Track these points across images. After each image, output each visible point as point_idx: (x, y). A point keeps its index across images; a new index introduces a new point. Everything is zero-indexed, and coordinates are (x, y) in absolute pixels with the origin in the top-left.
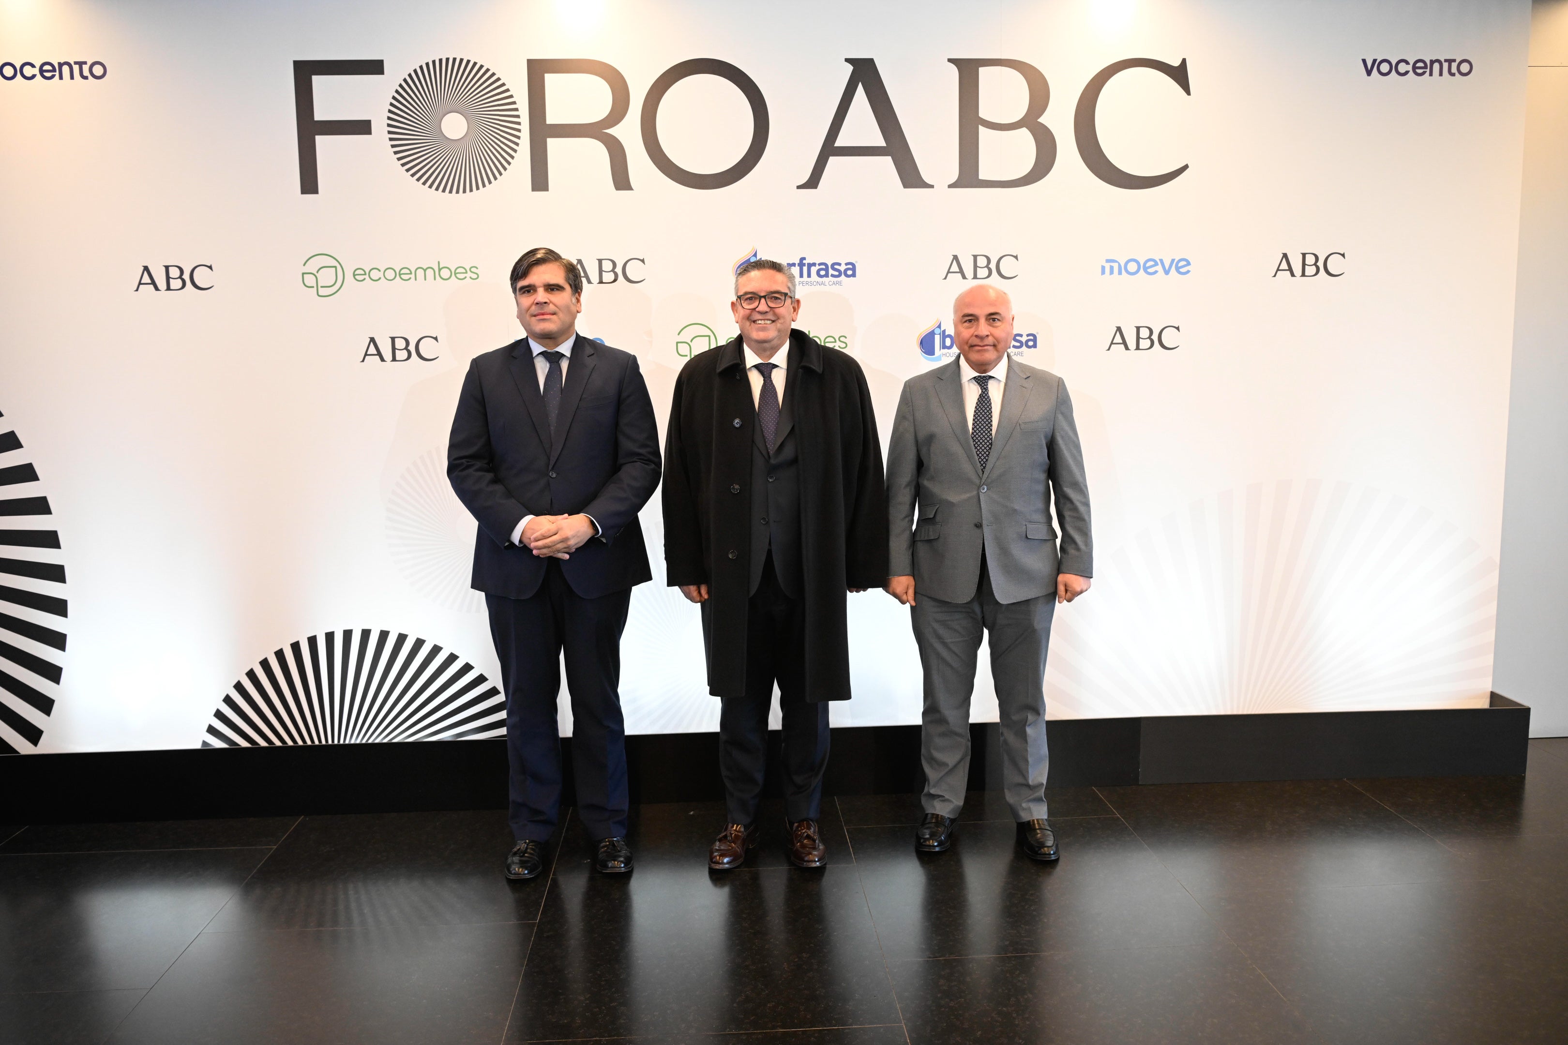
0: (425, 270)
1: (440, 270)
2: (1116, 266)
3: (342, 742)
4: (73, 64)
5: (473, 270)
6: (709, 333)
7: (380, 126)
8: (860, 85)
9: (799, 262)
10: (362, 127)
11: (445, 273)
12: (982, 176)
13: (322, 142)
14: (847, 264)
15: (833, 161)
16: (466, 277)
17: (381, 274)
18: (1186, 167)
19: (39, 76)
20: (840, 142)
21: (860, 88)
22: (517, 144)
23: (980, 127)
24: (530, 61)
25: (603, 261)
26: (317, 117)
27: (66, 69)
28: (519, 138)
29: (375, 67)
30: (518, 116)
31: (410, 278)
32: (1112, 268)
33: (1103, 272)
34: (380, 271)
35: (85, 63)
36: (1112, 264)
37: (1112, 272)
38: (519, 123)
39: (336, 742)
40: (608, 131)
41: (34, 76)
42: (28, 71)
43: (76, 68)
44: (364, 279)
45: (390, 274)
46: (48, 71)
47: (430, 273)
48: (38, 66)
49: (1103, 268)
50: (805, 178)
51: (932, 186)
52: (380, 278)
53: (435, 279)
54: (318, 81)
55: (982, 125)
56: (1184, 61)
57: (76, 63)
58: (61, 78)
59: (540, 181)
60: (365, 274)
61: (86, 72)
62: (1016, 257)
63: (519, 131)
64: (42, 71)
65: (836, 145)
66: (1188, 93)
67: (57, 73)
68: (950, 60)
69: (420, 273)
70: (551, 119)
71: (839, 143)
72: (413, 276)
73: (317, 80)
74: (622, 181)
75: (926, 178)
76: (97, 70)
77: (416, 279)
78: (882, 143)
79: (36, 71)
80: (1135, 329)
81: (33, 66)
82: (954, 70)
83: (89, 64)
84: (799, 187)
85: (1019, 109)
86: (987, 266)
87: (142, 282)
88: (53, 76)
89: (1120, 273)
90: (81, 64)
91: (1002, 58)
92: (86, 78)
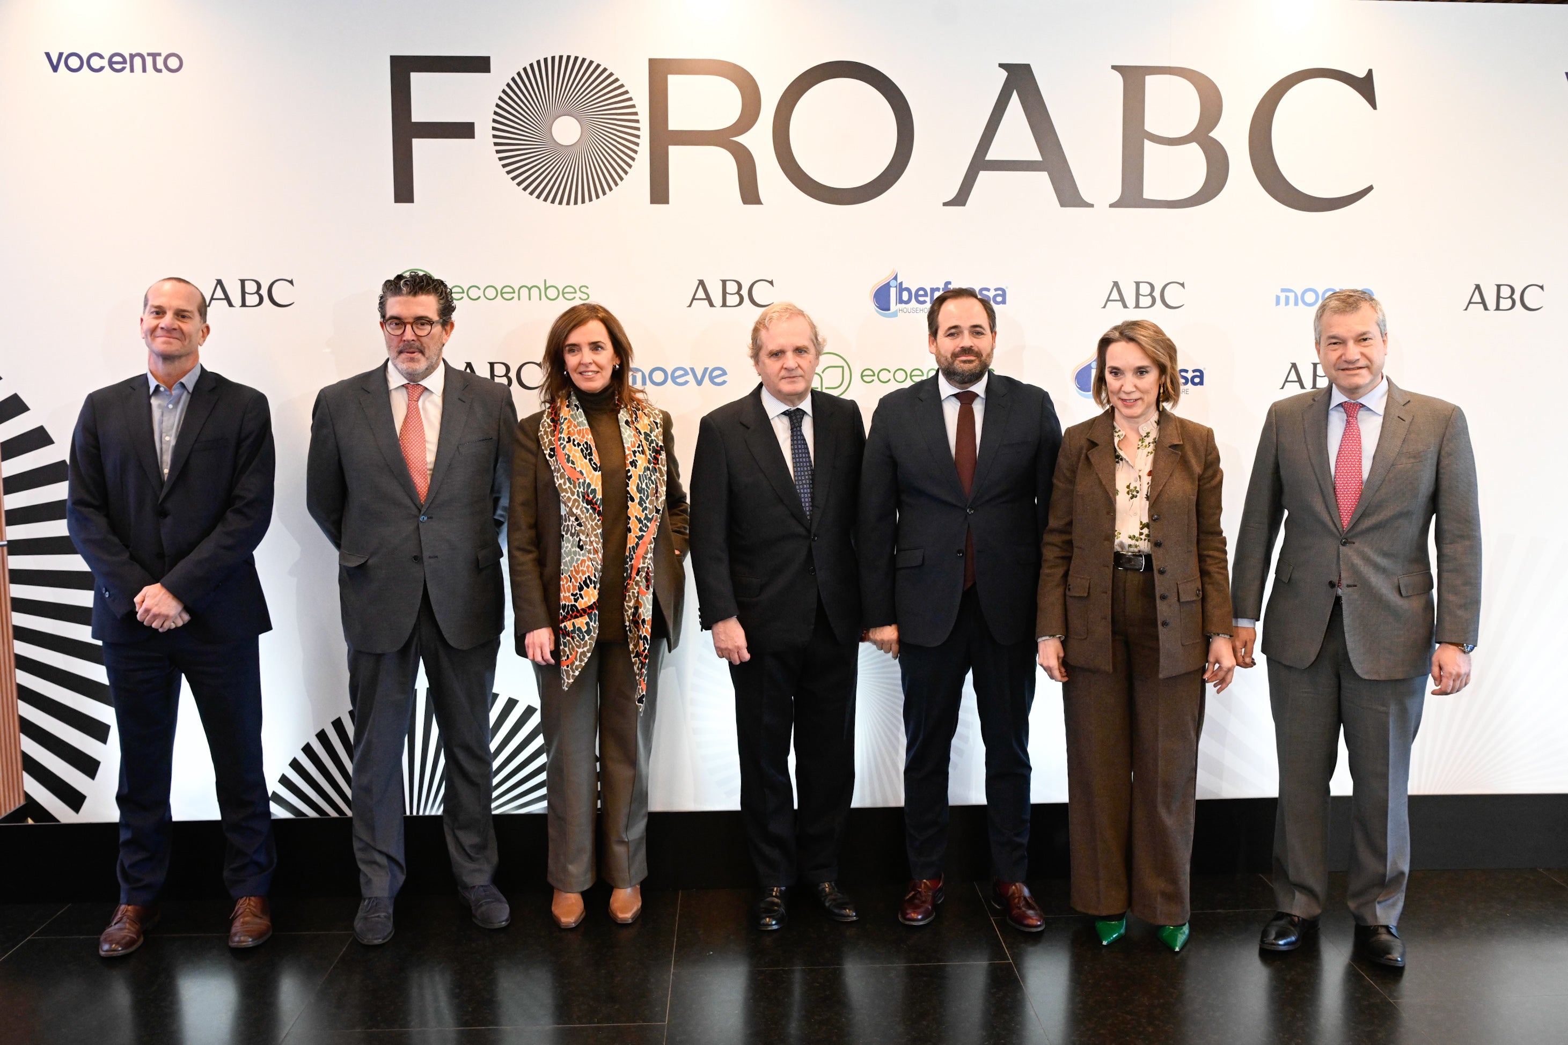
0: (530, 289)
1: (546, 289)
2: (1291, 295)
3: (421, 813)
4: (145, 55)
5: (583, 289)
6: (843, 363)
7: (484, 130)
8: (1015, 94)
9: (943, 287)
10: (465, 130)
11: (552, 293)
12: (1146, 196)
13: (420, 146)
14: (996, 290)
15: (983, 176)
16: (574, 298)
17: (480, 293)
18: (1370, 188)
19: (107, 68)
20: (991, 156)
21: (1015, 97)
22: (636, 152)
23: (1146, 142)
24: (651, 61)
25: (727, 282)
26: (415, 119)
27: (137, 61)
28: (637, 144)
29: (480, 64)
30: (637, 121)
31: (513, 298)
32: (1287, 298)
33: (1278, 303)
34: (479, 289)
35: (159, 55)
36: (1288, 294)
37: (1287, 303)
38: (638, 129)
39: (415, 813)
40: (737, 139)
41: (102, 68)
42: (95, 62)
43: (149, 60)
44: (462, 298)
45: (491, 293)
46: (118, 63)
47: (535, 292)
48: (107, 57)
49: (1278, 298)
50: (952, 194)
51: (1092, 206)
52: (479, 297)
53: (540, 299)
54: (417, 80)
55: (1147, 139)
56: (1370, 71)
57: (149, 54)
58: (132, 70)
59: (659, 193)
60: (463, 292)
61: (160, 65)
62: (1182, 285)
63: (638, 137)
64: (111, 63)
65: (988, 158)
66: (1374, 106)
67: (128, 66)
68: (1114, 67)
69: (524, 292)
70: (673, 125)
71: (989, 157)
72: (516, 295)
73: (415, 77)
74: (750, 194)
75: (1086, 196)
76: (173, 62)
77: (519, 299)
78: (1037, 156)
79: (105, 63)
80: (1312, 366)
81: (101, 57)
82: (1118, 78)
83: (163, 56)
84: (945, 204)
85: (1189, 121)
86: (1151, 294)
87: (214, 297)
88: (123, 69)
89: (1296, 304)
90: (154, 56)
91: (1171, 66)
92: (160, 71)
